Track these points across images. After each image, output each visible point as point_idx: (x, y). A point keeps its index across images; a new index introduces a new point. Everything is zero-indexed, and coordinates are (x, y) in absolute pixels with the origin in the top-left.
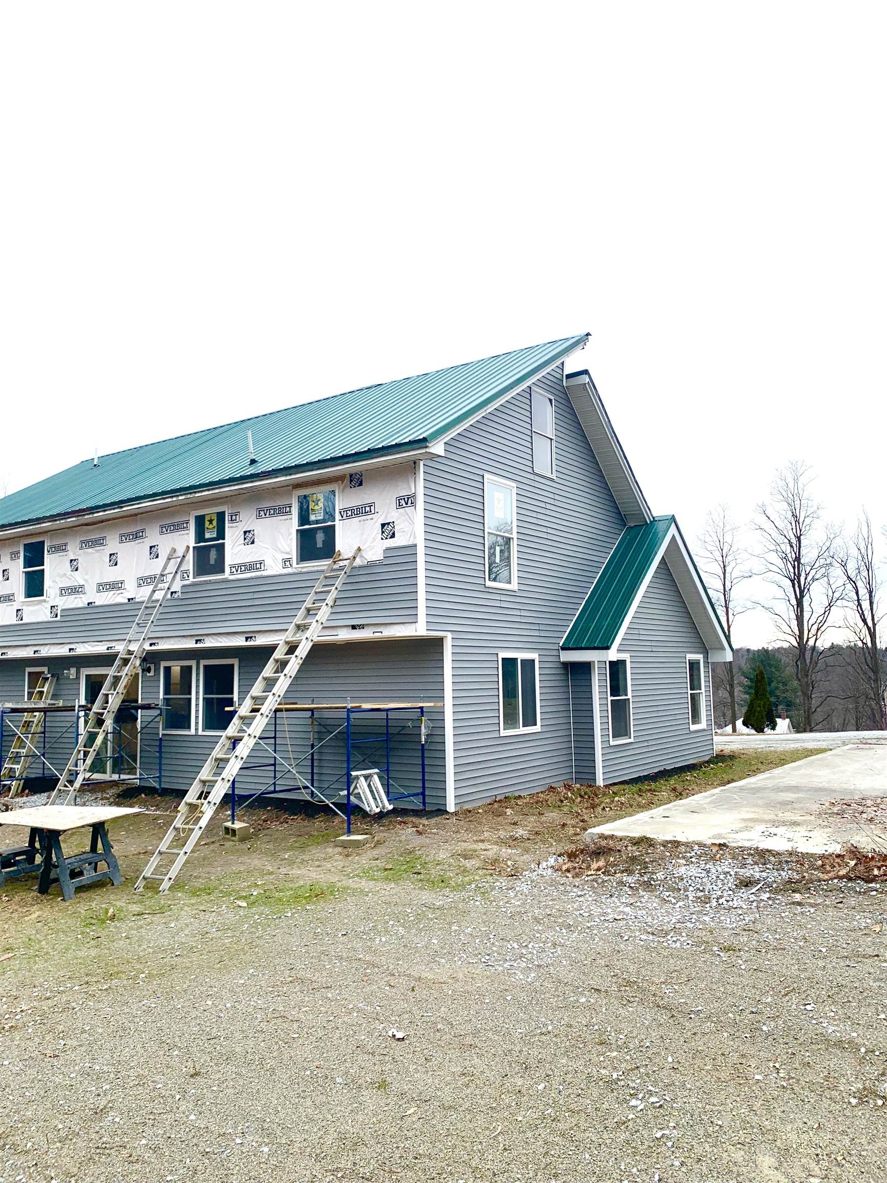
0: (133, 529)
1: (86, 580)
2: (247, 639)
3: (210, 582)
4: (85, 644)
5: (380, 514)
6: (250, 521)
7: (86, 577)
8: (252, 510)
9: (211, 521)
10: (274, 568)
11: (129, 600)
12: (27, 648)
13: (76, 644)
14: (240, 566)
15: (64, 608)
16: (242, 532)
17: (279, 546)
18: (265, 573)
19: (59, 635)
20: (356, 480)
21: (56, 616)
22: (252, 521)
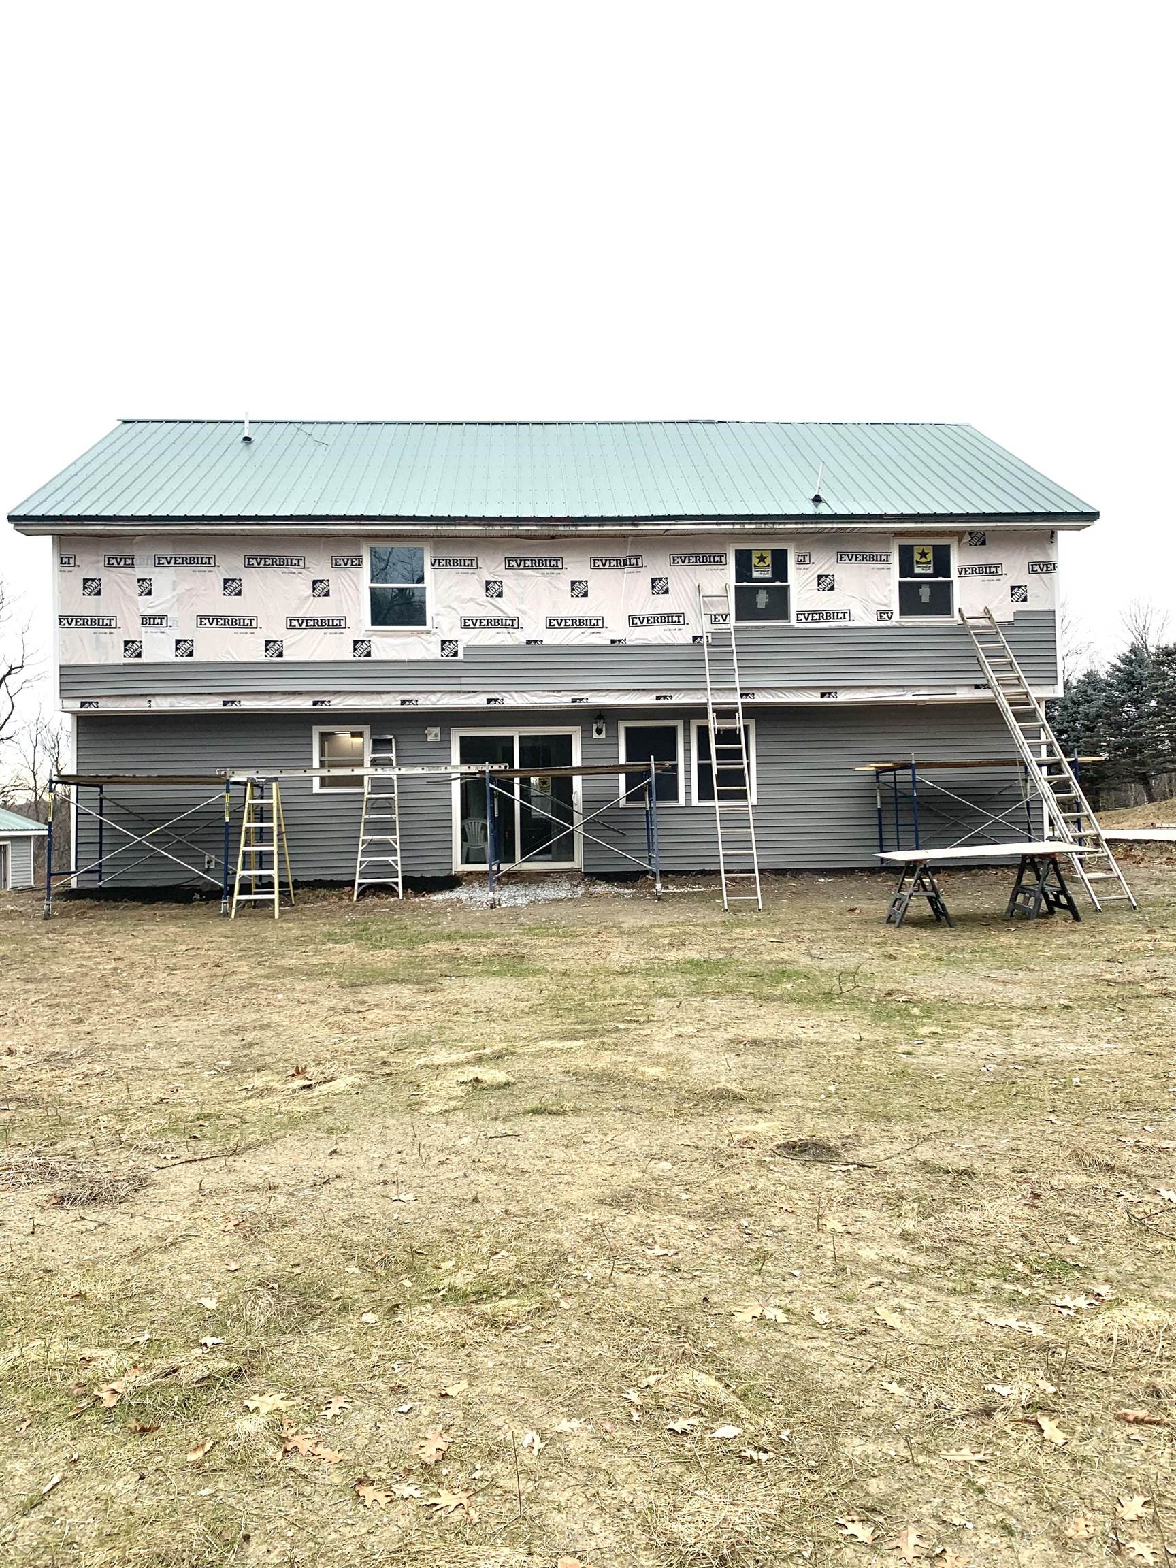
0: (621, 554)
1: (523, 612)
2: (823, 695)
3: (763, 629)
4: (525, 694)
5: (1009, 576)
6: (827, 565)
7: (522, 607)
8: (831, 554)
9: (762, 559)
10: (862, 618)
11: (613, 642)
12: (383, 696)
13: (504, 694)
14: (813, 613)
15: (471, 644)
16: (816, 576)
17: (872, 596)
18: (850, 624)
19: (464, 681)
20: (980, 539)
21: (456, 654)
22: (830, 566)
